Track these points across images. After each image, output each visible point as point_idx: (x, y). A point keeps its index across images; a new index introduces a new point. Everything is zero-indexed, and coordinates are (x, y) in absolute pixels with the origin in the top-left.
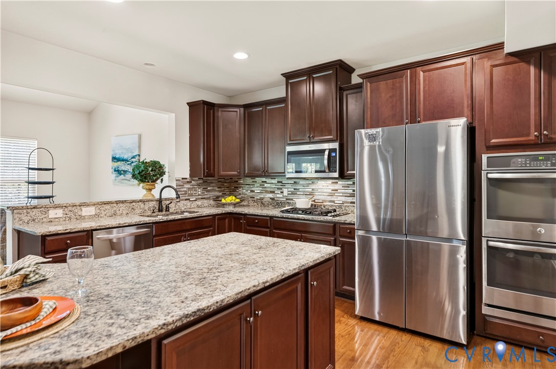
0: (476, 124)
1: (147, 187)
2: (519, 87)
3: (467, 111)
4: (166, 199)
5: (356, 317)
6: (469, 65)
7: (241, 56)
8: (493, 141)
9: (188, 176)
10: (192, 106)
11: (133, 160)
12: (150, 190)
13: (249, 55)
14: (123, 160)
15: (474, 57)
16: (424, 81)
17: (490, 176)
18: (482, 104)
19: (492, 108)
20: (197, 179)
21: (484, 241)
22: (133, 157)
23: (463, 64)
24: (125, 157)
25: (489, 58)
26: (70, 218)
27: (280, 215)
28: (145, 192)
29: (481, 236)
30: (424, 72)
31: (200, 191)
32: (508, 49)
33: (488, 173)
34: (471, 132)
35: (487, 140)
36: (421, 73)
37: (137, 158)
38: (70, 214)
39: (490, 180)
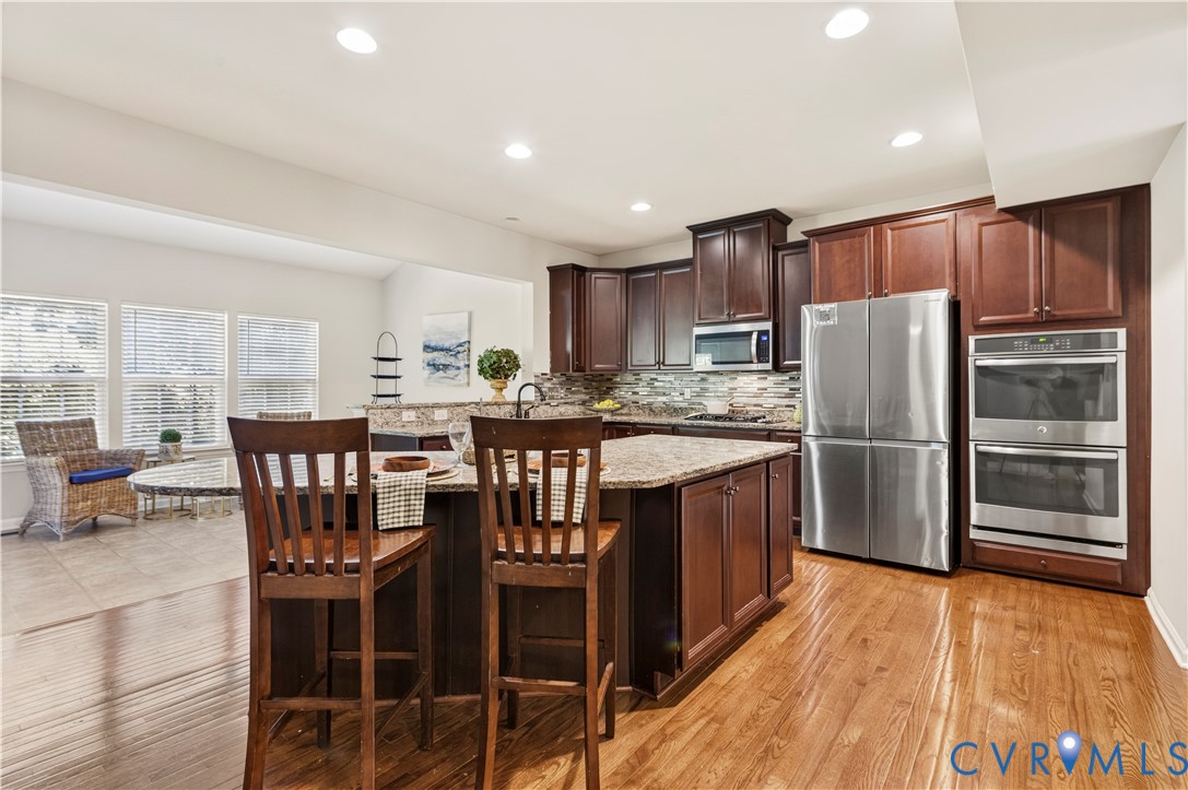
0: (961, 297)
1: (498, 386)
2: (1016, 252)
3: (948, 280)
4: (526, 403)
5: (802, 549)
6: (952, 222)
7: (641, 207)
8: (983, 319)
9: (548, 371)
10: (555, 272)
11: (460, 349)
12: (501, 389)
13: (652, 206)
14: (442, 350)
15: (958, 212)
16: (893, 241)
17: (979, 363)
18: (968, 272)
19: (981, 277)
20: (558, 374)
21: (972, 446)
22: (460, 345)
23: (943, 221)
24: (447, 345)
25: (977, 215)
26: (422, 423)
27: (687, 422)
28: (493, 392)
29: (968, 440)
30: (892, 229)
31: (562, 393)
32: (1000, 203)
33: (975, 359)
34: (955, 307)
35: (975, 317)
36: (889, 232)
37: (466, 345)
38: (423, 417)
39: (979, 369)
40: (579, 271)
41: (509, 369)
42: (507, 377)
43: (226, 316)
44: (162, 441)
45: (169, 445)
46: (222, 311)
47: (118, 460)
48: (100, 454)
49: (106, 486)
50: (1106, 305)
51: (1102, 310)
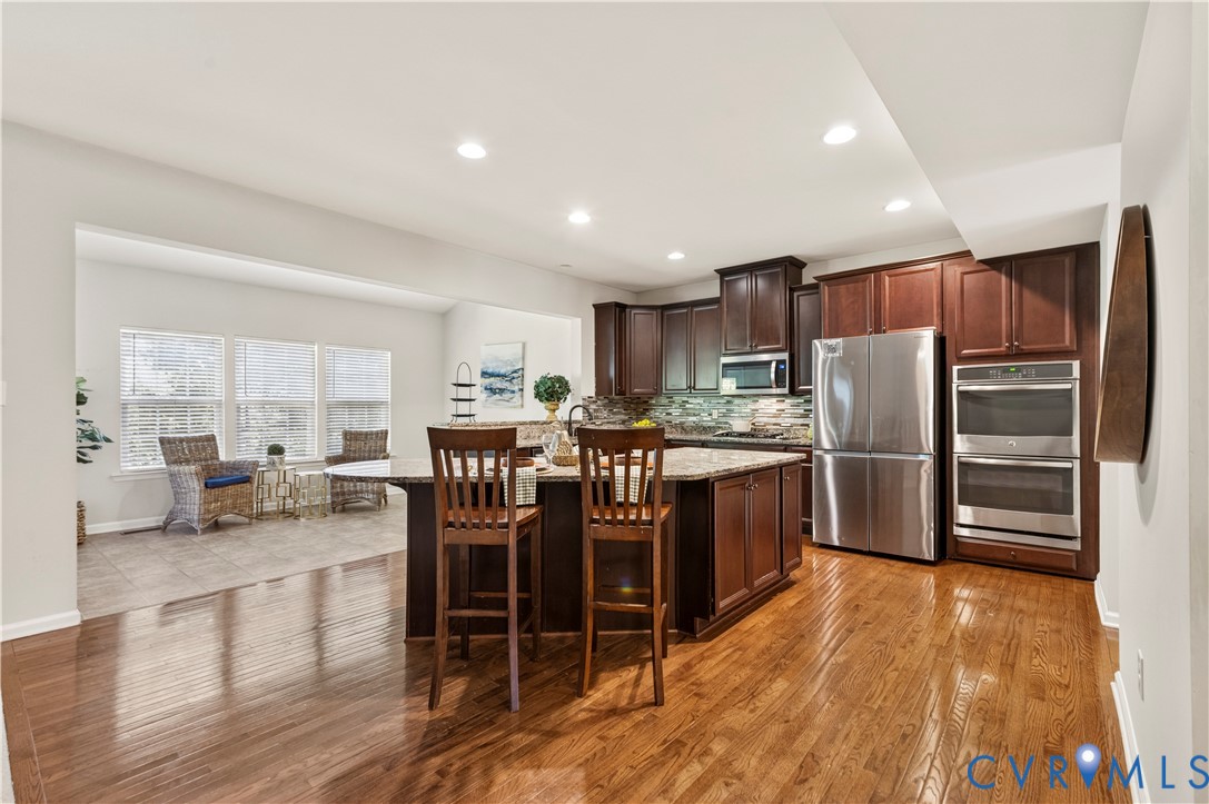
0: (946, 334)
1: (552, 407)
2: (990, 296)
3: (936, 320)
4: (576, 422)
5: (814, 545)
6: (939, 271)
7: (676, 256)
8: (964, 352)
9: (593, 395)
10: (598, 308)
11: (514, 375)
12: (554, 410)
13: (686, 255)
14: (498, 376)
15: (946, 263)
16: (890, 286)
17: (961, 388)
18: (952, 312)
19: (962, 317)
20: (602, 397)
21: (955, 456)
22: (515, 372)
23: (932, 269)
24: (502, 371)
25: (960, 264)
27: (715, 438)
28: (547, 413)
29: (952, 452)
30: (889, 276)
31: (605, 413)
32: (978, 256)
33: (957, 385)
34: (941, 343)
35: (957, 351)
36: (887, 278)
37: (520, 372)
39: (961, 393)
40: (621, 308)
41: (562, 393)
42: (559, 399)
43: (316, 347)
44: (270, 454)
45: (275, 457)
46: (312, 343)
47: (237, 469)
48: (222, 464)
49: (231, 490)
50: (1064, 342)
51: (1061, 345)
